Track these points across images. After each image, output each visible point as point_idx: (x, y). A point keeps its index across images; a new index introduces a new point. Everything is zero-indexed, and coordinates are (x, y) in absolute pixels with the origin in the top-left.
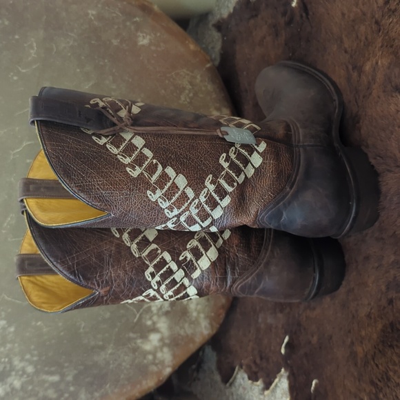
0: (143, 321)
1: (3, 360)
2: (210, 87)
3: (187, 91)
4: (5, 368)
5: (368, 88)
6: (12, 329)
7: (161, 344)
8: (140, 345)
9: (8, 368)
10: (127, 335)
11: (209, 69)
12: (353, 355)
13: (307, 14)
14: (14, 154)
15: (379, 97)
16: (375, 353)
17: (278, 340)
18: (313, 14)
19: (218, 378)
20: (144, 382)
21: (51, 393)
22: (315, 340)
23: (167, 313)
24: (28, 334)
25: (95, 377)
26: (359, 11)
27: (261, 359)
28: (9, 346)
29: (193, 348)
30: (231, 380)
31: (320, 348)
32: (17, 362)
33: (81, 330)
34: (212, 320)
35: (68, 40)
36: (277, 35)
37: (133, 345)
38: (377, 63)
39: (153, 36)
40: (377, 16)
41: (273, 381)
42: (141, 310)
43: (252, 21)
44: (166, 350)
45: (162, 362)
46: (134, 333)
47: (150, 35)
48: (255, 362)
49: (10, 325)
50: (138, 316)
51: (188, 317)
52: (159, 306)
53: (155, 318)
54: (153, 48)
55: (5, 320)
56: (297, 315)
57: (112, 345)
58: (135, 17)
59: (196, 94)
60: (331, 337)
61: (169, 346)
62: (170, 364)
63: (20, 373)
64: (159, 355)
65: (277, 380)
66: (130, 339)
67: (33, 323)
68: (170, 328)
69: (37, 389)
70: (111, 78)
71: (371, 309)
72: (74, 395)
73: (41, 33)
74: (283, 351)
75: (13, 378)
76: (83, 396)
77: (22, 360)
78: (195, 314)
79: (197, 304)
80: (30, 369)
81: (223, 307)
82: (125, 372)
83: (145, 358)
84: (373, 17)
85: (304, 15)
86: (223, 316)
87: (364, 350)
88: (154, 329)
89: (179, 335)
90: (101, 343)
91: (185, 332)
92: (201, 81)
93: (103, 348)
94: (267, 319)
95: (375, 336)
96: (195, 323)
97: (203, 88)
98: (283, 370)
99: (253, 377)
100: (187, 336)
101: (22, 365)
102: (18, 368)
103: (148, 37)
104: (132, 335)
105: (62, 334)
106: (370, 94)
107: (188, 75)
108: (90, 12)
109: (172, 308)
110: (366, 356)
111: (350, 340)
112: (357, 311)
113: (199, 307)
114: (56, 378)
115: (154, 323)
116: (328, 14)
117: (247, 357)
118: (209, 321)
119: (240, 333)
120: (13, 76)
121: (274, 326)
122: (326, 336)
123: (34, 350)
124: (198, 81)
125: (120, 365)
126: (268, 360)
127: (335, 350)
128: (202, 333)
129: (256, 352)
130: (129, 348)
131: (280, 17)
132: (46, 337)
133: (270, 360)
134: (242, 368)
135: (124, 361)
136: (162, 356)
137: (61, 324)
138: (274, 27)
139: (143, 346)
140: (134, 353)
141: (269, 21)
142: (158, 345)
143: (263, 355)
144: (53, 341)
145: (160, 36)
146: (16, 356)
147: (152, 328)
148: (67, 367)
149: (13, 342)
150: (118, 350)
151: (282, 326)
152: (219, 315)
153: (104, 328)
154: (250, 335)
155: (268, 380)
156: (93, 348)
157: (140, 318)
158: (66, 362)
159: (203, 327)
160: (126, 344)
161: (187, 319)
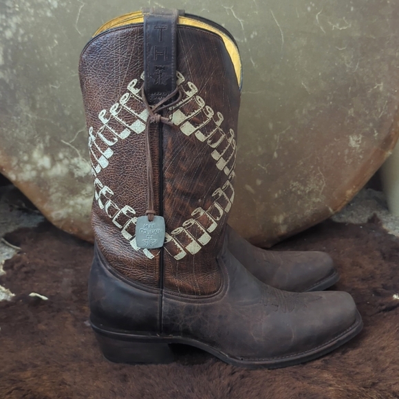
0: (63, 150)
1: (17, 6)
2: (308, 212)
3: (302, 188)
4: (9, 8)
5: (304, 377)
6: (49, 14)
7: (40, 169)
8: (38, 147)
9: (8, 11)
10: (47, 133)
11: (327, 210)
12: (23, 368)
13: (385, 310)
14: (230, 10)
15: (294, 388)
16: (23, 390)
17: (44, 289)
18: (385, 317)
19: (11, 229)
22: (42, 327)
23: (71, 174)
24: (45, 30)
25: (3, 101)
26: (387, 365)
27: (26, 273)
28: (32, 11)
29: (37, 201)
30: (7, 242)
31: (33, 333)
32: (15, 20)
33: (50, 86)
34: (67, 220)
35: (351, 62)
36: (363, 280)
37: (38, 140)
38: (331, 385)
39: (359, 151)
40: (381, 384)
41: (3, 286)
42: (73, 147)
43: (378, 254)
44: (34, 173)
45: (21, 170)
46: (50, 140)
47: (360, 148)
48: (23, 266)
49: (54, 11)
50: (67, 144)
51: (68, 196)
52: (78, 165)
53: (66, 162)
54: (346, 151)
55: (58, 6)
56: (69, 308)
57: (36, 117)
58: (378, 131)
59: (300, 197)
60: (43, 343)
61: (38, 176)
62: (20, 179)
63: (5, 24)
64: (28, 167)
65: (3, 289)
66: (43, 136)
67: (56, 36)
68: (56, 178)
70: (313, 108)
71: (69, 385)
73: (357, 34)
74: (33, 294)
77: (18, 26)
78: (72, 203)
79: (82, 205)
80: (9, 34)
81: (81, 232)
82: (9, 133)
83: (24, 152)
84: (380, 381)
85: (384, 307)
86: (70, 231)
87: (27, 378)
88: (54, 161)
89: (50, 187)
90: (38, 106)
91: (53, 193)
92: (314, 203)
93: (33, 108)
94: (67, 277)
95: (41, 389)
96: (63, 204)
97: (307, 205)
98: (14, 295)
99: (8, 265)
100: (49, 196)
101: (13, 25)
102: (9, 21)
103: (358, 146)
104: (48, 138)
105: (46, 66)
106: (298, 379)
107: (320, 189)
108: (382, 84)
109: (77, 178)
110: (21, 381)
111: (39, 363)
112: (69, 370)
113: (79, 207)
115: (60, 161)
116: (384, 333)
117: (28, 258)
118: (65, 217)
119: (54, 251)
120: (311, 6)
121: (59, 285)
122: (45, 338)
123: (29, 37)
124: (314, 199)
125: (17, 127)
126: (24, 279)
127: (29, 348)
128: (52, 211)
129: (33, 267)
130: (34, 135)
131: (382, 282)
132: (42, 49)
133: (24, 282)
134: (18, 253)
135: (20, 131)
136: (27, 170)
137: (56, 64)
138: (372, 277)
139: (37, 150)
140: (29, 141)
141: (378, 272)
142: (39, 165)
143: (30, 275)
144: (38, 57)
145: (360, 158)
146: (22, 19)
147: (56, 159)
148: (12, 72)
149: (36, 15)
150: (31, 125)
151: (57, 293)
152: (71, 228)
153: (53, 109)
154: (52, 261)
155: (4, 279)
156: (33, 99)
157: (65, 146)
158: (17, 71)
159: (59, 212)
160: (38, 133)
161: (66, 195)
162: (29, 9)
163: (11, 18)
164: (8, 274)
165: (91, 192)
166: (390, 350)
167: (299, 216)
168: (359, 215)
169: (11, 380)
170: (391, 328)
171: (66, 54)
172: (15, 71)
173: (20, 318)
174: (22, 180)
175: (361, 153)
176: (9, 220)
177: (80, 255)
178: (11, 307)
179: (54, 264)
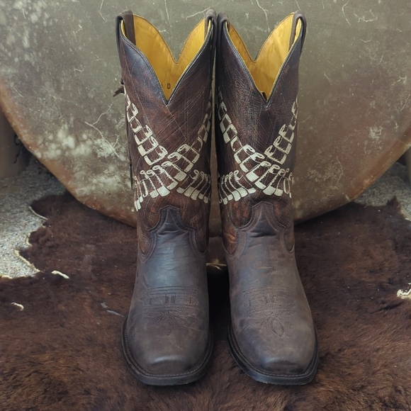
0: (86, 131)
2: (325, 199)
3: (320, 176)
7: (64, 148)
8: (62, 128)
10: (71, 114)
11: (343, 198)
12: (42, 349)
13: (386, 308)
16: (41, 373)
17: (66, 267)
19: (39, 195)
20: (26, 131)
21: (11, 39)
22: (62, 307)
23: (95, 154)
24: (69, 15)
25: (28, 83)
26: (378, 368)
27: (50, 247)
29: (62, 178)
31: (53, 313)
32: (41, 4)
33: (75, 69)
34: (90, 197)
35: (376, 55)
36: (371, 272)
37: (62, 120)
39: (379, 143)
41: (27, 260)
42: (97, 129)
44: (59, 152)
45: (46, 149)
46: (74, 121)
47: (380, 139)
48: (48, 240)
50: (91, 125)
51: (91, 175)
52: (101, 146)
53: (89, 142)
54: (366, 142)
56: (87, 288)
57: (61, 99)
58: (399, 124)
59: (317, 185)
60: (62, 326)
61: (63, 155)
62: (45, 157)
63: (30, 8)
64: (53, 146)
65: (28, 263)
66: (68, 117)
67: (80, 21)
68: (80, 157)
69: (15, 24)
70: (335, 99)
71: (83, 371)
72: (10, 62)
73: (384, 27)
74: (55, 272)
76: (10, 71)
77: (43, 10)
78: (95, 181)
79: (104, 184)
80: (34, 18)
81: (103, 208)
82: (36, 112)
83: (49, 132)
84: (369, 383)
85: (385, 305)
86: (93, 207)
87: (45, 361)
88: (78, 142)
89: (74, 166)
90: (63, 88)
91: (76, 172)
92: (331, 190)
93: (58, 90)
94: (89, 253)
95: (56, 374)
96: (86, 181)
97: (323, 192)
98: (38, 271)
99: (34, 238)
100: (73, 174)
101: (38, 9)
102: (35, 5)
103: (378, 138)
104: (72, 119)
105: (71, 50)
107: (338, 177)
108: (406, 78)
109: (100, 158)
110: (40, 363)
111: (57, 346)
112: (83, 355)
113: (102, 185)
114: (26, 44)
115: (84, 141)
116: (381, 334)
117: (53, 231)
118: (88, 194)
119: (78, 224)
121: (80, 262)
122: (64, 320)
123: (54, 21)
124: (331, 187)
125: (42, 108)
126: (48, 254)
127: (49, 330)
128: (76, 188)
129: (58, 242)
130: (59, 116)
131: (390, 276)
132: (66, 33)
133: (48, 258)
134: (44, 225)
135: (46, 111)
136: (52, 149)
137: (80, 48)
138: (380, 269)
139: (61, 130)
140: (54, 121)
141: (387, 264)
142: (63, 144)
143: (54, 250)
144: (63, 41)
145: (379, 149)
146: (47, 4)
147: (80, 139)
148: (38, 55)
150: (56, 106)
151: (78, 272)
152: (94, 204)
153: (78, 92)
154: (75, 235)
155: (29, 254)
156: (58, 81)
157: (89, 128)
158: (42, 54)
159: (82, 189)
160: (62, 114)
161: (89, 174)
163: (37, 3)
164: (33, 248)
165: (114, 172)
166: (383, 352)
167: (315, 203)
169: (31, 362)
170: (388, 329)
171: (90, 39)
172: (40, 54)
173: (42, 296)
174: (48, 158)
175: (381, 144)
176: (38, 185)
177: (102, 229)
178: (34, 285)
179: (76, 238)
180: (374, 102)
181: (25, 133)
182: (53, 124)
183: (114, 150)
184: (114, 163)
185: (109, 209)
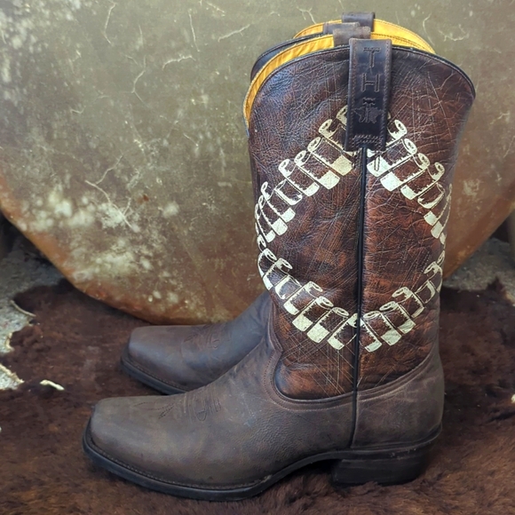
0: (87, 193)
1: (28, 5)
4: (18, 8)
6: (69, 17)
7: (58, 216)
8: (55, 189)
9: (16, 12)
10: (67, 171)
12: (26, 485)
13: (499, 418)
14: (307, 14)
17: (60, 375)
19: (25, 287)
20: (6, 195)
22: (54, 428)
23: (98, 224)
24: (64, 38)
25: (9, 129)
26: (496, 497)
27: (39, 351)
28: (47, 13)
29: (54, 258)
30: (17, 307)
31: (42, 436)
32: (26, 24)
33: (72, 110)
34: (93, 283)
36: (474, 372)
37: (55, 179)
39: (476, 201)
41: (8, 368)
42: (101, 190)
44: (50, 222)
45: (33, 218)
46: (71, 180)
47: (477, 196)
48: (36, 341)
49: (76, 13)
50: (94, 185)
51: (94, 252)
52: (107, 213)
53: (91, 208)
55: (81, 7)
56: (89, 402)
57: (53, 151)
58: (501, 176)
60: (54, 452)
61: (56, 227)
62: (32, 229)
63: (12, 30)
64: (43, 214)
65: (9, 372)
66: (62, 174)
67: (78, 45)
68: (79, 228)
73: (477, 48)
74: (45, 382)
75: (5, 20)
77: (29, 32)
78: (99, 260)
79: (112, 264)
80: (17, 42)
81: (110, 298)
82: (19, 169)
83: (38, 195)
85: (498, 414)
86: (97, 297)
87: (29, 501)
88: (76, 207)
89: (70, 240)
90: (55, 136)
91: (74, 248)
93: (49, 139)
94: (91, 358)
96: (87, 261)
98: (22, 381)
99: (17, 339)
100: (70, 251)
101: (23, 31)
102: (18, 25)
103: (475, 194)
104: (68, 177)
105: (66, 84)
108: (508, 114)
109: (106, 230)
110: (22, 504)
111: (47, 479)
112: (84, 491)
113: (109, 266)
114: (6, 77)
115: (84, 207)
116: (495, 451)
117: (43, 330)
118: (90, 279)
119: (76, 320)
120: (416, 9)
121: (80, 369)
122: (57, 445)
123: (43, 47)
125: (28, 162)
126: (36, 360)
127: (36, 458)
128: (74, 270)
129: (48, 343)
130: (51, 174)
131: (500, 377)
132: (60, 62)
133: (36, 364)
134: (30, 323)
135: (33, 168)
136: (41, 218)
137: (78, 82)
138: (486, 369)
139: (54, 193)
140: (44, 180)
141: (495, 362)
142: (56, 212)
143: (44, 354)
144: (55, 73)
145: (476, 210)
146: (34, 23)
147: (78, 204)
148: (22, 92)
149: (52, 18)
150: (47, 160)
151: (76, 381)
152: (98, 292)
153: (75, 140)
154: (72, 335)
155: (9, 360)
156: (49, 126)
157: (91, 188)
158: (28, 91)
159: (82, 272)
160: (55, 170)
161: (91, 251)
162: (43, 10)
163: (20, 22)
164: (15, 352)
165: (124, 248)
166: (501, 476)
168: (477, 277)
169: (10, 502)
170: (505, 444)
171: (92, 69)
172: (25, 90)
173: (27, 414)
174: (35, 231)
175: (478, 204)
176: (23, 274)
177: (110, 327)
178: (16, 400)
179: (74, 339)
180: (468, 147)
181: (4, 198)
182: (43, 184)
183: (124, 217)
184: (124, 235)
185: (118, 298)
